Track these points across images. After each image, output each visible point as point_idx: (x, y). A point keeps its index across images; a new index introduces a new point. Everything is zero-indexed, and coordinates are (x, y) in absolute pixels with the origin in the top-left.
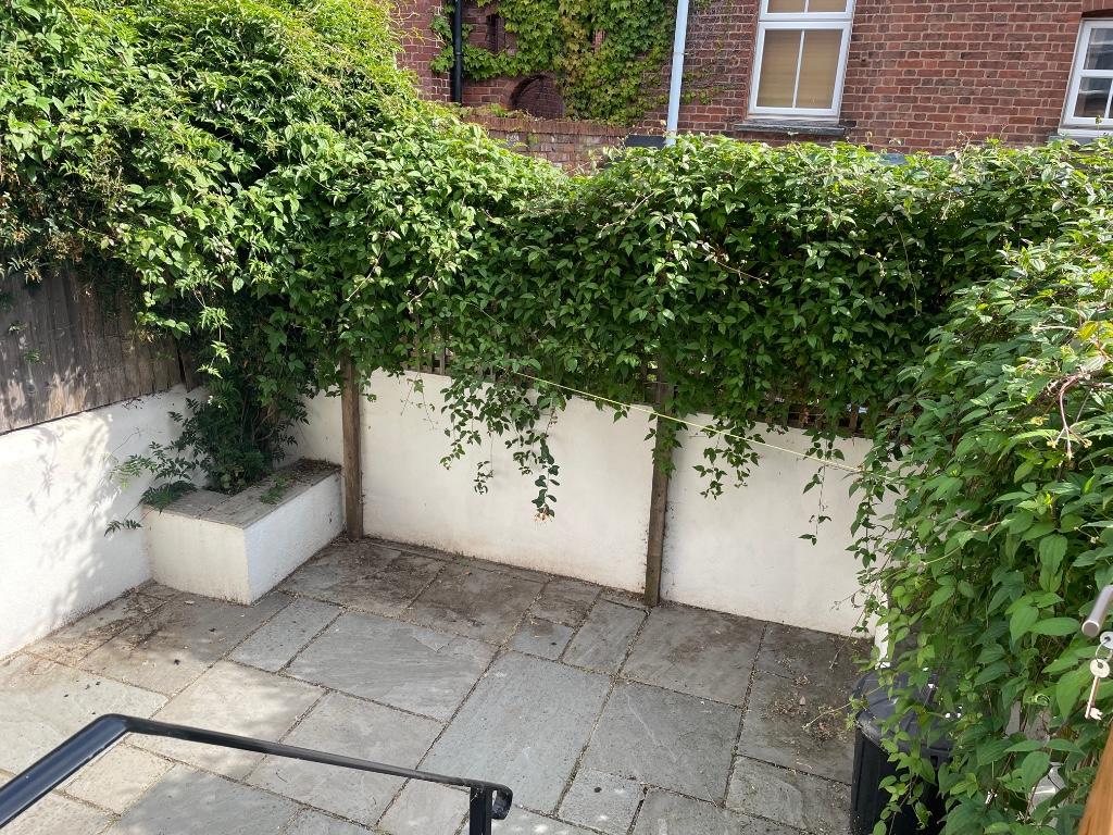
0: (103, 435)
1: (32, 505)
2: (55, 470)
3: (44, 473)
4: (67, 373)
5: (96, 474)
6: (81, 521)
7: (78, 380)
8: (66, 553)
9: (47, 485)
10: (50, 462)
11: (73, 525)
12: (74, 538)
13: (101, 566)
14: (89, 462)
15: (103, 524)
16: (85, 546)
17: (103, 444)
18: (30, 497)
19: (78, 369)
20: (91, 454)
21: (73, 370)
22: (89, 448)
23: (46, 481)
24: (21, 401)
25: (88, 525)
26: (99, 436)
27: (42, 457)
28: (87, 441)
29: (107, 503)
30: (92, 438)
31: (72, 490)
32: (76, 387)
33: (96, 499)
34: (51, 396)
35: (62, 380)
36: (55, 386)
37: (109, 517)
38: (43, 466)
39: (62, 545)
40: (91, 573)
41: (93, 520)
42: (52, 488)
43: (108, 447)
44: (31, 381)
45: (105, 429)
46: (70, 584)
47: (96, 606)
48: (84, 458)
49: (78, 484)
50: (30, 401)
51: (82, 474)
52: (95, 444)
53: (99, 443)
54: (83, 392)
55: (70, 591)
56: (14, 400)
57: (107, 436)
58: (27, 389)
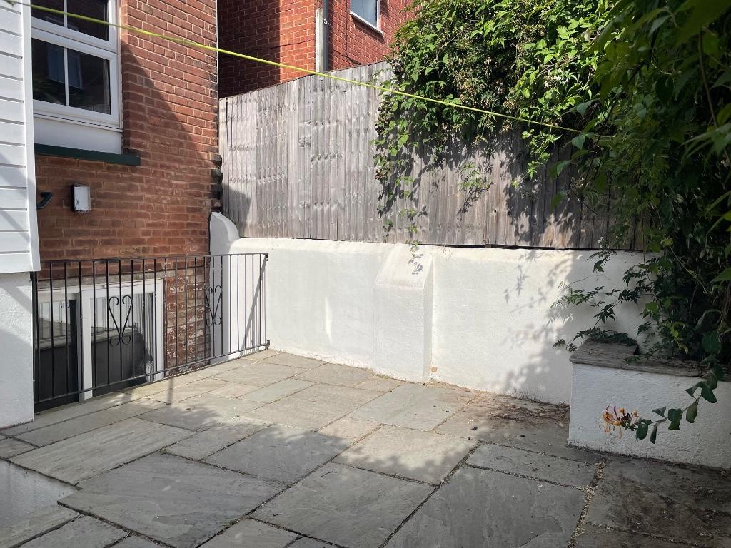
0: (566, 267)
1: (507, 297)
2: (526, 279)
3: (518, 279)
4: (561, 216)
5: (556, 294)
6: (538, 327)
7: (567, 224)
8: (523, 343)
9: (519, 287)
10: (524, 272)
11: (531, 326)
12: (530, 336)
13: (547, 369)
14: (551, 283)
15: (554, 337)
16: (537, 347)
17: (565, 274)
18: (506, 291)
19: (570, 215)
20: (554, 278)
21: (566, 215)
22: (552, 272)
23: (518, 284)
24: (526, 228)
25: (542, 332)
26: (562, 267)
27: (519, 267)
28: (553, 266)
29: (559, 323)
30: (557, 266)
31: (534, 300)
32: (564, 228)
33: (552, 315)
34: (546, 230)
35: (556, 220)
36: (550, 223)
37: (559, 335)
38: (518, 273)
39: (521, 336)
40: (538, 370)
41: (547, 330)
42: (521, 291)
43: (568, 277)
44: (535, 217)
45: (569, 263)
46: (522, 369)
47: (538, 399)
48: (548, 279)
49: (540, 297)
50: (531, 230)
51: (544, 290)
52: (558, 271)
53: (562, 271)
54: (570, 233)
55: (521, 374)
56: (522, 226)
57: (569, 269)
58: (532, 220)
